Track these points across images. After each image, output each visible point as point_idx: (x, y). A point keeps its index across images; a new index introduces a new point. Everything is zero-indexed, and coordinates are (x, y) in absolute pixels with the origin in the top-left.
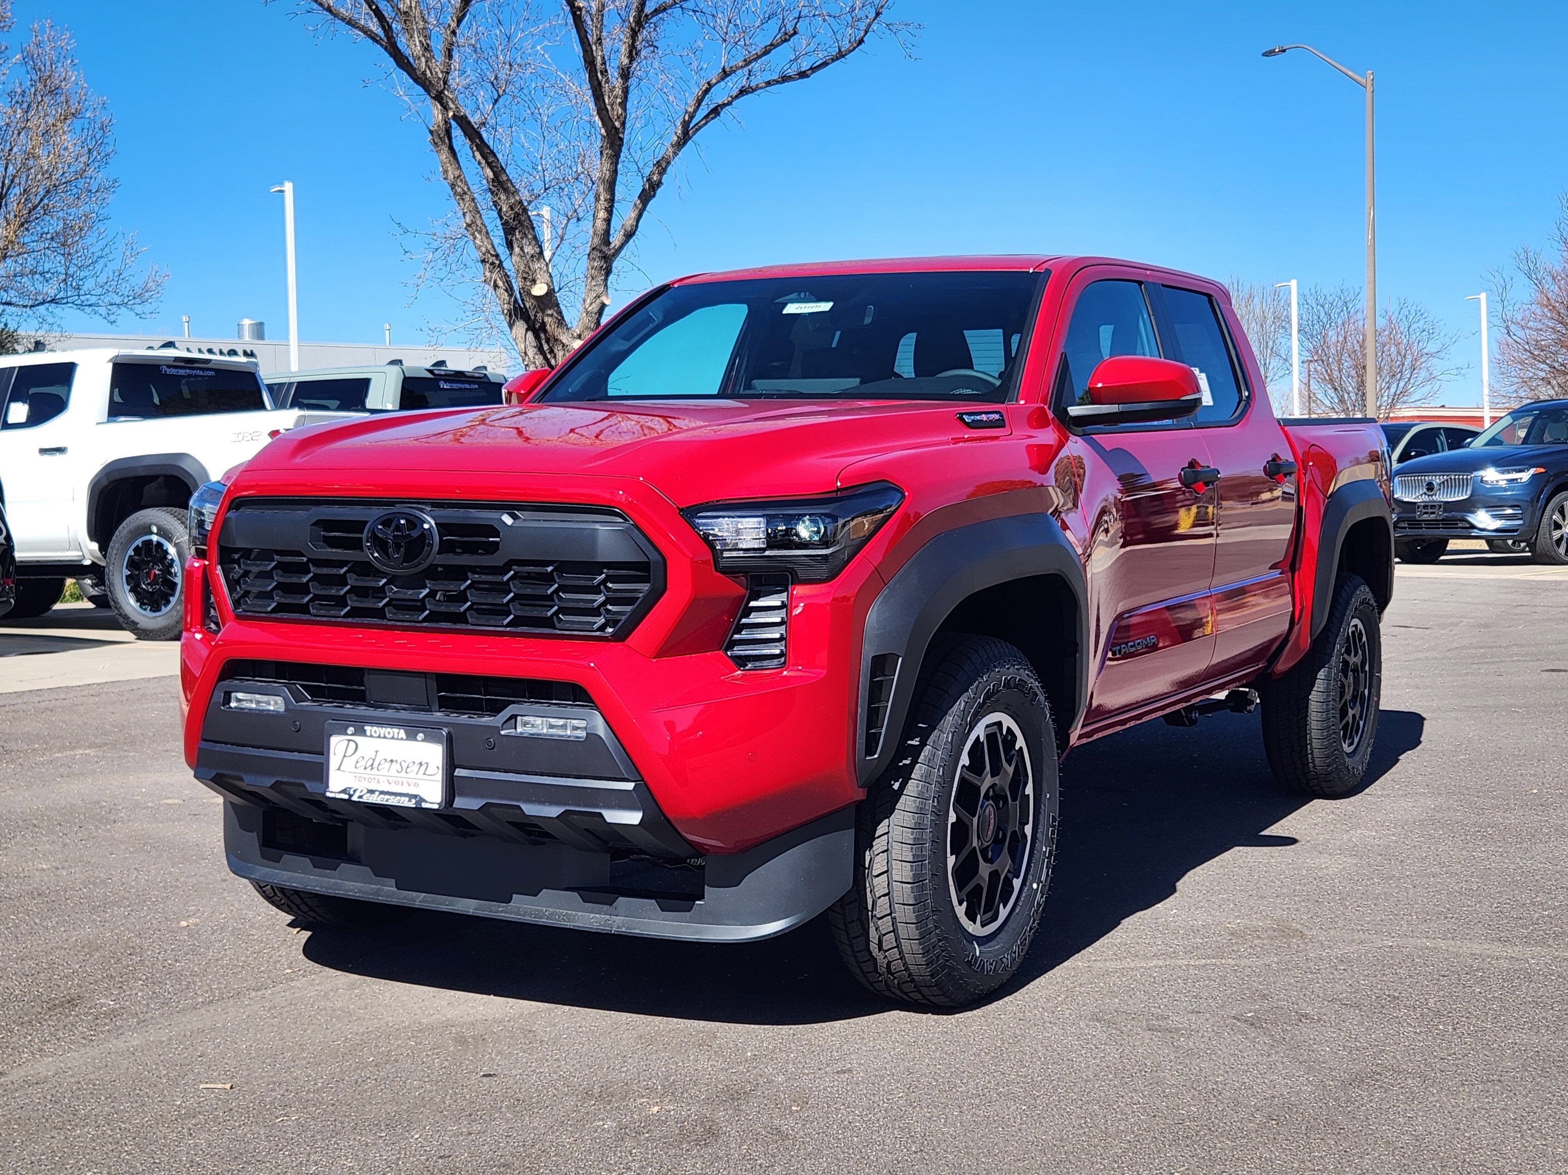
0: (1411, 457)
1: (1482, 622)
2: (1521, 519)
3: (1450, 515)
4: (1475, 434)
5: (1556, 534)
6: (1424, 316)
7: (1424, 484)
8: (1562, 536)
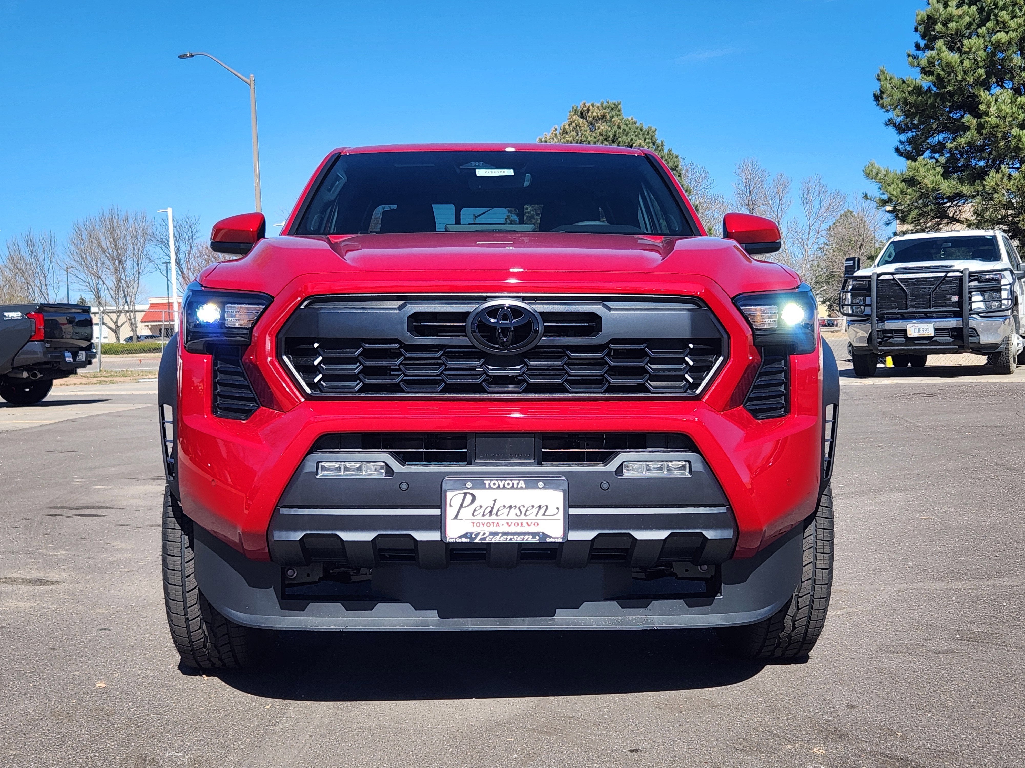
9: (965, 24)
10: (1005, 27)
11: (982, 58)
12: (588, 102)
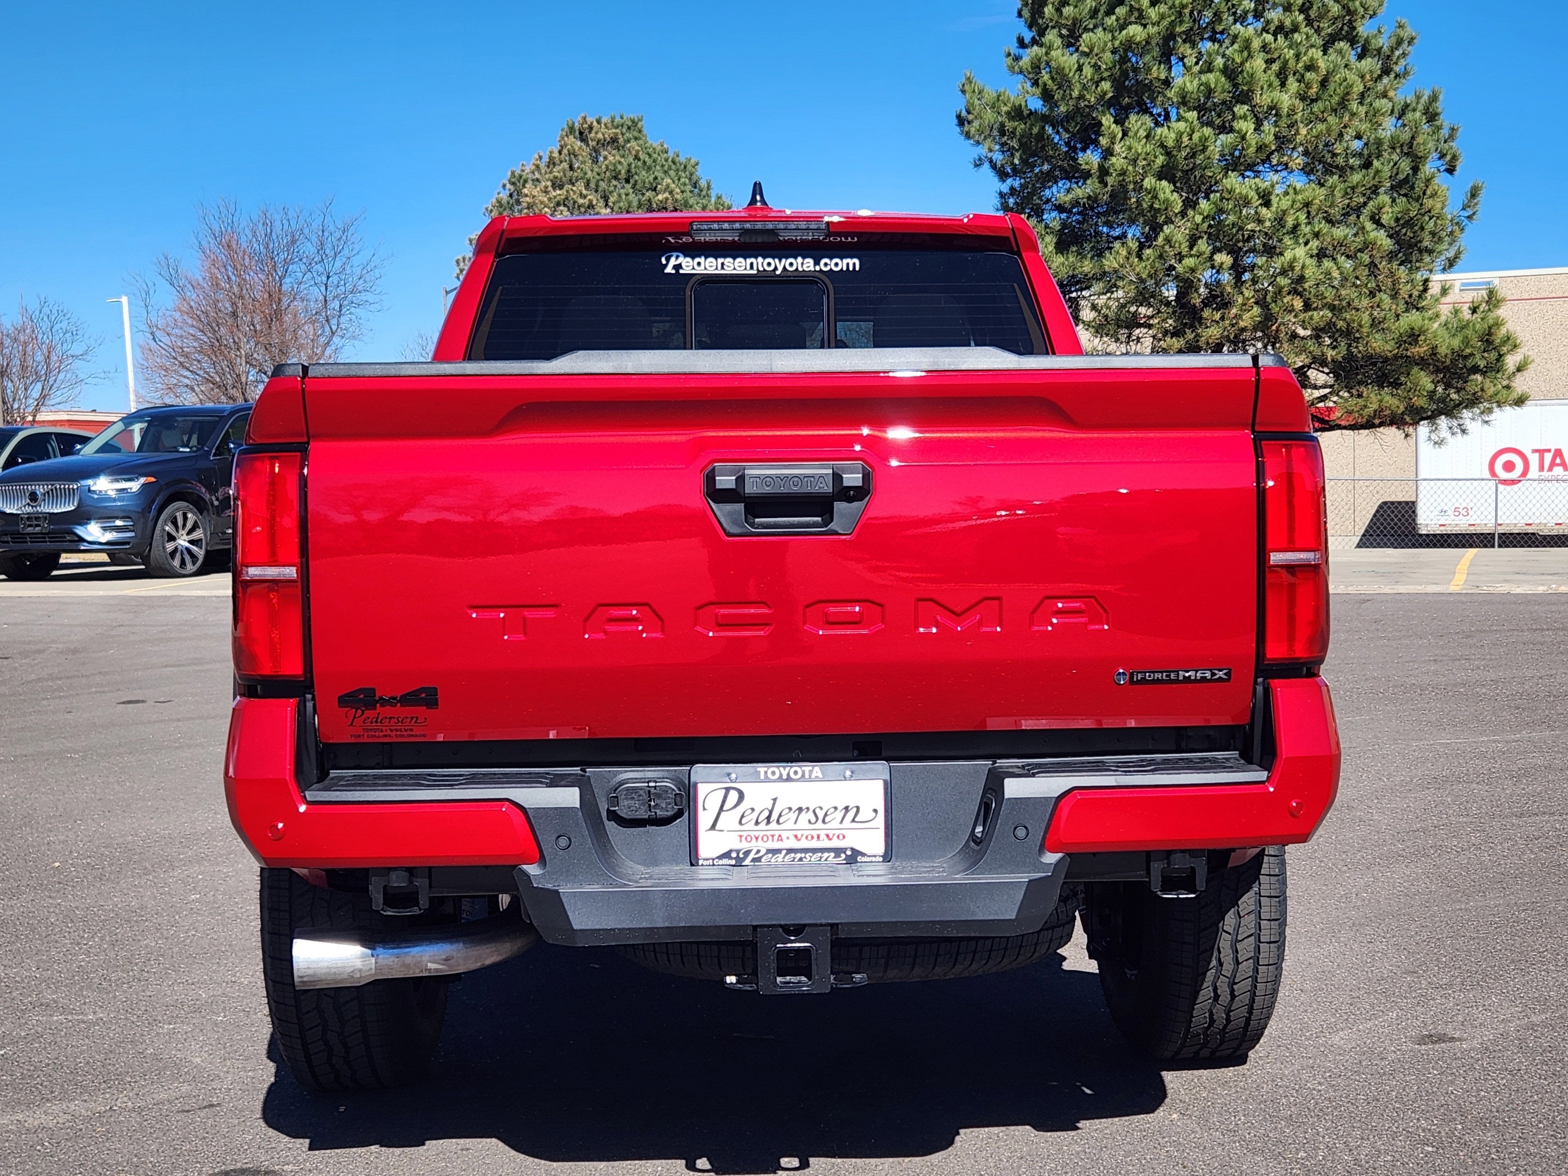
0: (18, 464)
1: (72, 647)
2: (133, 531)
3: (57, 527)
4: (85, 440)
5: (170, 547)
6: (67, 317)
7: (27, 495)
8: (176, 548)
9: (1086, 11)
10: (1141, 19)
11: (1106, 64)
12: (590, 116)
